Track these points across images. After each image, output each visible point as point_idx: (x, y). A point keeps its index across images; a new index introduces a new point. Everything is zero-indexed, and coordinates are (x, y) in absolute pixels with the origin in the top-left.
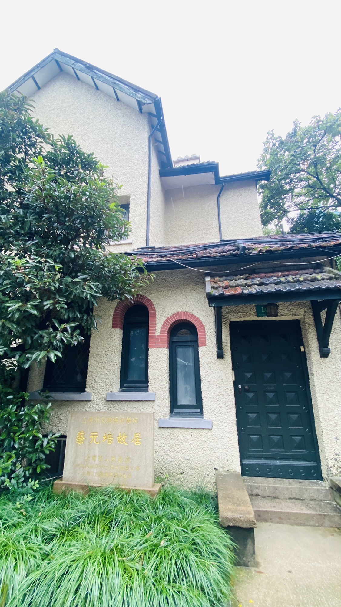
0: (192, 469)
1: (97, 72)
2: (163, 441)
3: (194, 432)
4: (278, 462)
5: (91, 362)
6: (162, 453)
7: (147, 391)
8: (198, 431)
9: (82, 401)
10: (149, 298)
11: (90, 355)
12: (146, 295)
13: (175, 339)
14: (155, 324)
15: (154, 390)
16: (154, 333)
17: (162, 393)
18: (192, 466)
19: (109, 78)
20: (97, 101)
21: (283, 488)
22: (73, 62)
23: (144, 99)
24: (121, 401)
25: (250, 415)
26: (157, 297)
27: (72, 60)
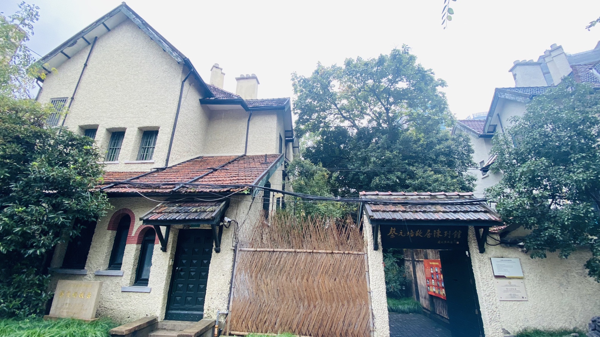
0: (135, 315)
1: (150, 29)
2: (122, 299)
3: (140, 294)
4: (186, 312)
5: (91, 251)
6: (120, 306)
7: (120, 269)
8: (143, 294)
9: (81, 275)
10: (133, 212)
11: (91, 246)
12: (132, 210)
13: (147, 238)
14: (133, 229)
15: (124, 269)
16: (131, 234)
17: (128, 271)
18: (135, 313)
19: (157, 36)
20: (150, 48)
21: (178, 325)
22: (135, 17)
23: (177, 58)
24: (104, 275)
25: (179, 285)
26: (138, 211)
27: (133, 15)
